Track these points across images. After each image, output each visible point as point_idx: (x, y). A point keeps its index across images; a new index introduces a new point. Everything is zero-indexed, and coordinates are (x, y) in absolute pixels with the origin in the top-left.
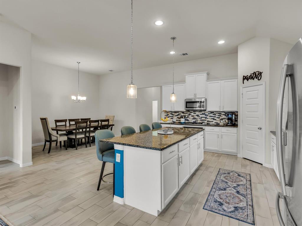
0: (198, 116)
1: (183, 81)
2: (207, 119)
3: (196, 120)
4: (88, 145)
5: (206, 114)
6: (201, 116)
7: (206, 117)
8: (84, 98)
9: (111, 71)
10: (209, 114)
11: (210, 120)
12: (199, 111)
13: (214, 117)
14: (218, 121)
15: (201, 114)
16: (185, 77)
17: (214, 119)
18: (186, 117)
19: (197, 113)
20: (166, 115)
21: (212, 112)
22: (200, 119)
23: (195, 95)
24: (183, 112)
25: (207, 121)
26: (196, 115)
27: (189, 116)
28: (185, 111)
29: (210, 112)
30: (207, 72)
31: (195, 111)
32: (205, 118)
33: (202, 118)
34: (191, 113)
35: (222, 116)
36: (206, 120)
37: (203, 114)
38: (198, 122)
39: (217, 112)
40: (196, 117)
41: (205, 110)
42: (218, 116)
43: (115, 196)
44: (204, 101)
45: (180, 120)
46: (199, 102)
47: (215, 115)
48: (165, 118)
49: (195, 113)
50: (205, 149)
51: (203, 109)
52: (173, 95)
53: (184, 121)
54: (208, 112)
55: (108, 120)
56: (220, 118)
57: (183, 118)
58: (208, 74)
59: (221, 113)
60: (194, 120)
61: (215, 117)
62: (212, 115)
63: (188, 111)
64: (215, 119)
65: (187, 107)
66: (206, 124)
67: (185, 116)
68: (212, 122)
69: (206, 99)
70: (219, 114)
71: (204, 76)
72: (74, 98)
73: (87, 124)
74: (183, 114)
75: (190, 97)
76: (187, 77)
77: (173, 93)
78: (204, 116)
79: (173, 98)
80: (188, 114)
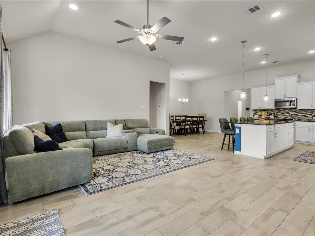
0: (288, 113)
1: (273, 84)
2: (298, 116)
3: (286, 117)
4: (192, 134)
5: (296, 111)
6: (291, 113)
7: (297, 114)
8: (187, 100)
9: (203, 78)
10: (300, 111)
11: (301, 117)
12: (289, 109)
13: (305, 114)
14: (310, 117)
15: (291, 112)
16: (275, 80)
17: (305, 116)
18: (276, 114)
19: (287, 111)
20: (255, 113)
21: (303, 110)
22: (290, 116)
23: (285, 95)
24: (272, 110)
25: (298, 118)
26: (286, 113)
27: (278, 113)
28: (275, 109)
29: (301, 110)
30: (298, 75)
31: (285, 109)
32: (295, 115)
33: (293, 115)
34: (280, 111)
35: (314, 113)
36: (296, 117)
37: (293, 112)
38: (288, 118)
39: (309, 109)
40: (286, 114)
41: (296, 108)
42: (310, 113)
43: (235, 151)
44: (294, 100)
45: (269, 117)
46: (289, 101)
47: (307, 112)
48: (254, 115)
49: (285, 111)
50: (295, 140)
51: (293, 107)
52: (266, 96)
53: (273, 118)
54: (299, 109)
55: (203, 117)
56: (312, 115)
57: (272, 115)
58: (299, 77)
59: (313, 110)
60: (284, 117)
61: (307, 114)
62: (303, 112)
63: (278, 109)
64: (307, 115)
65: (277, 105)
66: (297, 120)
67: (274, 114)
68: (303, 119)
69: (297, 98)
70: (311, 111)
71: (295, 78)
72: (180, 100)
73: (191, 119)
74: (272, 112)
75: (280, 96)
76: (276, 80)
77: (266, 95)
78: (295, 113)
79: (266, 98)
80: (277, 112)
